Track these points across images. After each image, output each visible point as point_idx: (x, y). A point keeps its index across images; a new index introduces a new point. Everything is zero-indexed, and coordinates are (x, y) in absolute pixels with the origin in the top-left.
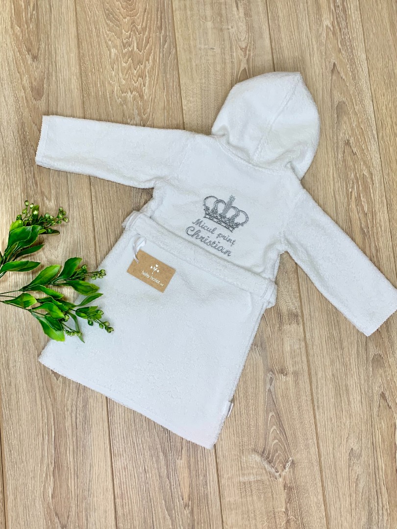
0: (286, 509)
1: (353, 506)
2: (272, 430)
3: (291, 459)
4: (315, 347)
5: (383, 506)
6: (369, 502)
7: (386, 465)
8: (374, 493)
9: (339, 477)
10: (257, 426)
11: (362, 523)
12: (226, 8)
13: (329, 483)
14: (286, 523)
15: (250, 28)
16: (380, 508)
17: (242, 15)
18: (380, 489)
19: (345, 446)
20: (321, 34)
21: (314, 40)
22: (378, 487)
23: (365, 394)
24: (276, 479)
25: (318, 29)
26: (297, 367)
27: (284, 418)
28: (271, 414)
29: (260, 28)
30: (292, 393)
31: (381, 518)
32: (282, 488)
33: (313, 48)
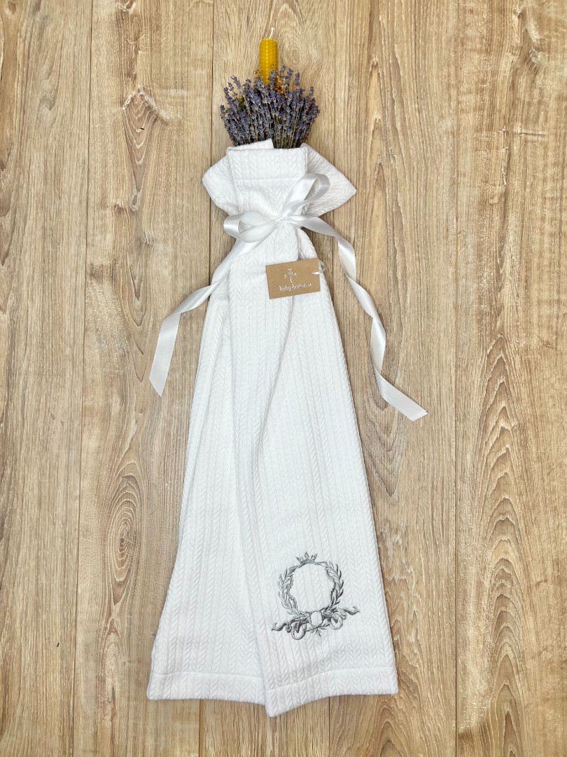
0: (136, 53)
1: (59, 45)
2: (142, 143)
3: (124, 108)
4: (77, 233)
5: (24, 41)
6: (40, 47)
7: (13, 86)
8: (33, 58)
9: (71, 79)
10: (160, 150)
11: (52, 26)
12: (129, 692)
13: (83, 73)
14: (139, 37)
15: (100, 660)
16: (28, 39)
17: (109, 681)
18: (24, 60)
19: (58, 113)
20: (7, 642)
21: (19, 634)
22: (26, 63)
23: (24, 171)
24: (144, 88)
25: (11, 649)
26: (100, 213)
27: (125, 156)
28: (141, 162)
29: (87, 660)
30: (111, 185)
31: (29, 29)
32: (138, 76)
33: (21, 623)
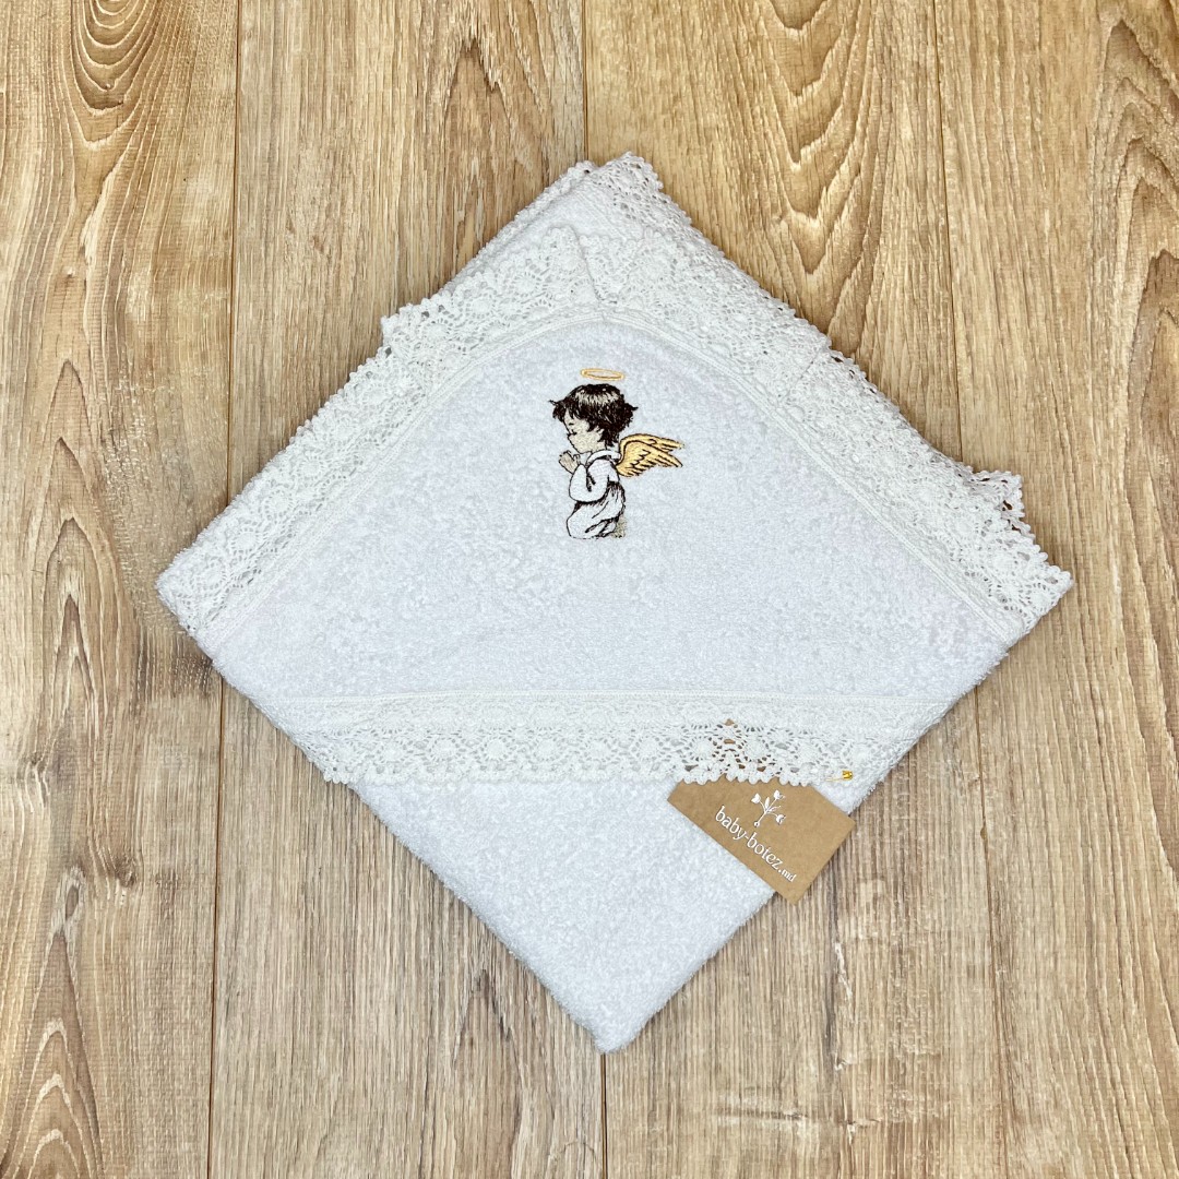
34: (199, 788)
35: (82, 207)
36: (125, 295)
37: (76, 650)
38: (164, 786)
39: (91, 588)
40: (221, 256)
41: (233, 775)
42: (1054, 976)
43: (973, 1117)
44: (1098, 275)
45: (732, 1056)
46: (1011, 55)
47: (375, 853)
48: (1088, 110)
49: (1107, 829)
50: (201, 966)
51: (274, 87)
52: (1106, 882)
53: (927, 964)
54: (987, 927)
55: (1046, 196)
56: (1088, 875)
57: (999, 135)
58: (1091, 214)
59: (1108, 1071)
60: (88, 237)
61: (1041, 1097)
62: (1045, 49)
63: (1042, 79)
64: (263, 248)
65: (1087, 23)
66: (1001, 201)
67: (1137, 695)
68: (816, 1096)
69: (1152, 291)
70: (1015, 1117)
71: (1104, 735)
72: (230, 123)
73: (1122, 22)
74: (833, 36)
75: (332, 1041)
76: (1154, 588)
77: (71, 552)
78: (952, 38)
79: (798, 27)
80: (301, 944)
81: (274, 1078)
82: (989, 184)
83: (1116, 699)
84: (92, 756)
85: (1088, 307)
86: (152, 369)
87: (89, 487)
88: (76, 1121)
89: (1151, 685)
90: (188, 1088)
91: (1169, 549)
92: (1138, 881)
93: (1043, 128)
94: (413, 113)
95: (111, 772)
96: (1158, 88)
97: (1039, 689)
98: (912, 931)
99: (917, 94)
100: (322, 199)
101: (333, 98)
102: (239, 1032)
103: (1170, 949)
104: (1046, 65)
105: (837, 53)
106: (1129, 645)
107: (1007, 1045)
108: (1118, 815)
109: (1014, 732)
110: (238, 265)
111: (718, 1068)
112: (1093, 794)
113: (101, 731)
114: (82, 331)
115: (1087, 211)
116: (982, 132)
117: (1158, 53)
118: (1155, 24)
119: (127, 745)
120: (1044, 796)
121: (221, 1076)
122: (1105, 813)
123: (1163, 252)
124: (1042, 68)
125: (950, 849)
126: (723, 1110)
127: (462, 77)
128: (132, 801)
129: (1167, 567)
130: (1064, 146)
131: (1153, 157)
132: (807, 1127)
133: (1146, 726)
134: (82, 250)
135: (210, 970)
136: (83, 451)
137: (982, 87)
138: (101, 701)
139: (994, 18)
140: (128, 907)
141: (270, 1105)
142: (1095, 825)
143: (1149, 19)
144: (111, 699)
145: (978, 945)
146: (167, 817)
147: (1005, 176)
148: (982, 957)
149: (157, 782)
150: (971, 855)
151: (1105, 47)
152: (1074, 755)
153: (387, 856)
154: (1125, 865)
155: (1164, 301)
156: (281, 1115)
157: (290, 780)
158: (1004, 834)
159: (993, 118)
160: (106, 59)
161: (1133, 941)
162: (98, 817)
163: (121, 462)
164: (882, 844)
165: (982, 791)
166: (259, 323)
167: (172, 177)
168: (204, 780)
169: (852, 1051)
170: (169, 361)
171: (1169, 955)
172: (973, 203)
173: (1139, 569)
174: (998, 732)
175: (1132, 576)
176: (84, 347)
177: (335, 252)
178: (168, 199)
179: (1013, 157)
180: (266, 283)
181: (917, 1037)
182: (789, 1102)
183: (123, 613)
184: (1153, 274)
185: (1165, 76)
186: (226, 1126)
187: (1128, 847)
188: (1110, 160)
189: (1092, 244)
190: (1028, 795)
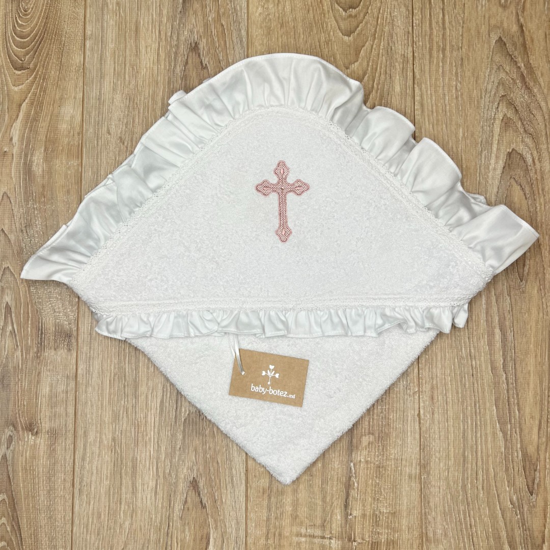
34: (67, 392)
35: (11, 118)
36: (31, 162)
37: (10, 328)
38: (51, 391)
39: (17, 299)
40: (76, 144)
41: (82, 388)
42: (447, 478)
43: (408, 540)
44: (483, 159)
45: (303, 511)
46: (448, 53)
47: (146, 424)
48: (482, 80)
49: (474, 414)
50: (68, 472)
51: (101, 63)
52: (472, 438)
53: (391, 473)
54: (418, 457)
55: (461, 121)
56: (464, 435)
57: (441, 91)
58: (481, 130)
59: (468, 520)
60: (14, 133)
61: (439, 532)
62: (464, 50)
63: (462, 65)
64: (96, 142)
65: (484, 37)
66: (440, 123)
67: (491, 354)
68: (340, 529)
69: (507, 168)
70: (427, 540)
71: (475, 372)
72: (81, 79)
73: (500, 38)
74: (365, 40)
75: (126, 507)
76: (501, 306)
77: (7, 282)
78: (421, 43)
79: (349, 36)
80: (113, 464)
81: (101, 523)
82: (435, 114)
83: (481, 356)
84: (18, 376)
85: (478, 175)
86: (44, 197)
87: (15, 252)
88: (13, 538)
89: (497, 350)
90: (62, 525)
91: (508, 288)
92: (486, 438)
93: (461, 89)
94: (167, 78)
95: (27, 384)
96: (515, 70)
97: (447, 351)
98: (385, 458)
99: (404, 69)
100: (123, 119)
101: (129, 69)
102: (85, 502)
103: (499, 468)
104: (464, 57)
105: (367, 49)
106: (488, 332)
107: (425, 509)
108: (479, 408)
109: (434, 370)
110: (84, 150)
111: (297, 516)
112: (468, 399)
113: (22, 365)
114: (11, 178)
115: (479, 129)
116: (433, 89)
117: (516, 53)
118: (516, 39)
119: (34, 372)
120: (446, 399)
121: (76, 521)
122: (474, 408)
123: (513, 150)
124: (462, 59)
125: (403, 422)
126: (299, 535)
127: (190, 61)
128: (36, 397)
129: (507, 297)
130: (470, 97)
131: (511, 104)
132: (335, 543)
133: (493, 368)
134: (11, 139)
135: (72, 473)
136: (12, 235)
137: (434, 68)
138: (22, 351)
139: (441, 34)
140: (35, 445)
141: (98, 534)
142: (469, 413)
143: (513, 36)
144: (26, 350)
145: (414, 465)
146: (53, 404)
147: (443, 111)
148: (415, 470)
149: (48, 389)
150: (413, 425)
151: (491, 50)
152: (461, 381)
153: (151, 426)
154: (481, 431)
155: (512, 173)
156: (103, 539)
157: (108, 391)
158: (428, 416)
159: (438, 83)
160: (21, 46)
161: (482, 464)
162: (21, 404)
163: (30, 241)
164: (373, 419)
165: (419, 396)
166: (94, 178)
167: (53, 105)
168: (69, 388)
169: (356, 510)
170: (52, 194)
171: (498, 470)
172: (427, 123)
173: (494, 297)
174: (427, 370)
175: (491, 300)
176: (13, 186)
177: (129, 144)
178: (51, 116)
179: (447, 102)
180: (97, 158)
181: (385, 505)
182: (328, 532)
183: (32, 311)
184: (508, 160)
185: (519, 65)
186: (79, 544)
187: (483, 423)
188: (491, 104)
189: (481, 145)
190: (439, 398)
